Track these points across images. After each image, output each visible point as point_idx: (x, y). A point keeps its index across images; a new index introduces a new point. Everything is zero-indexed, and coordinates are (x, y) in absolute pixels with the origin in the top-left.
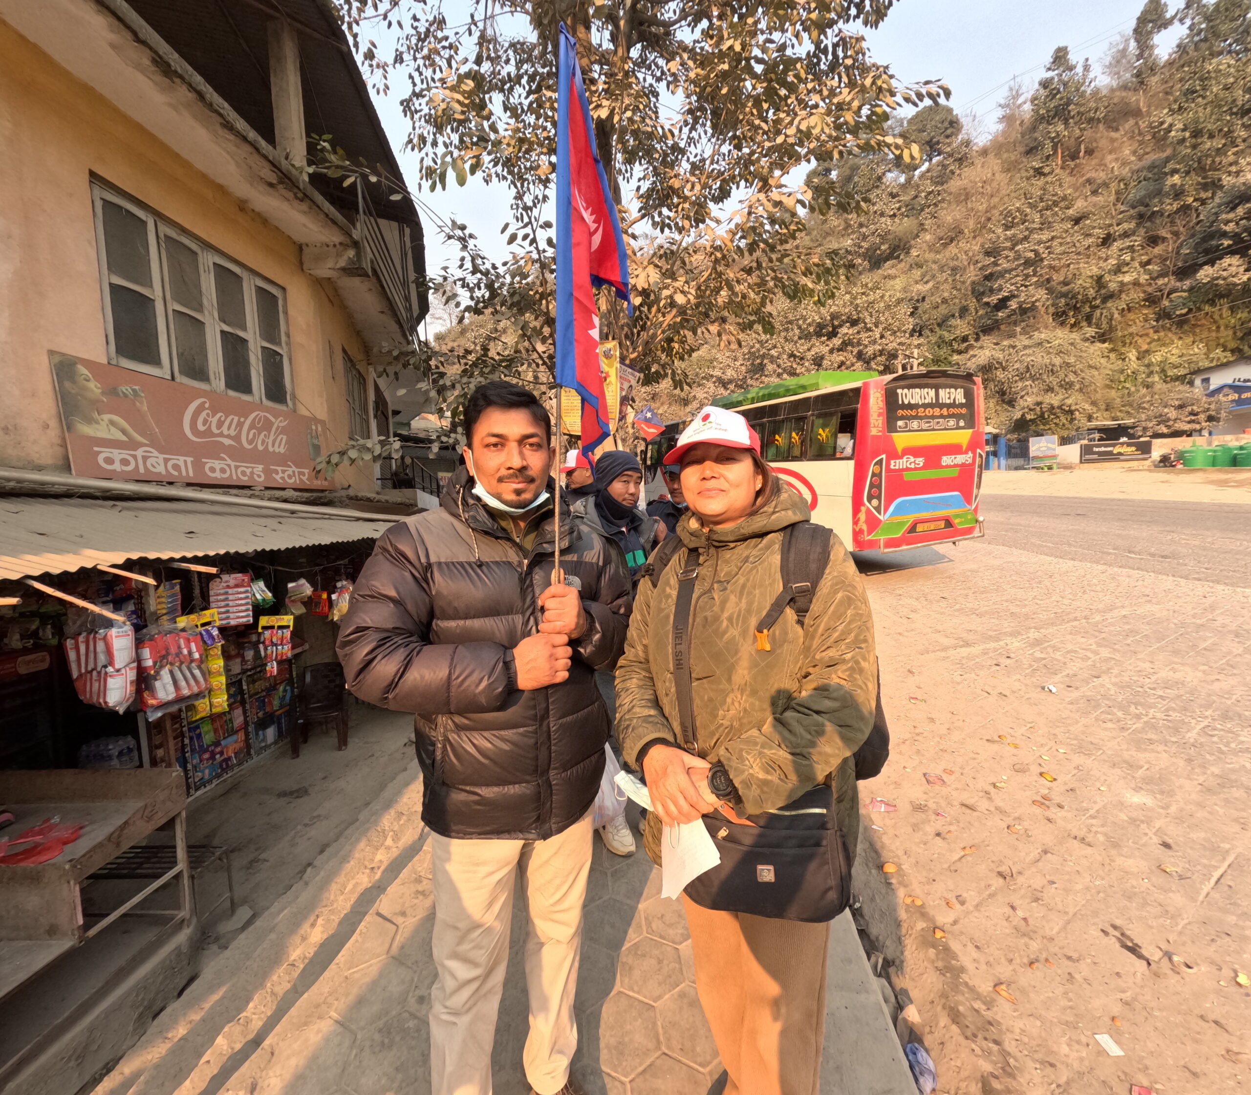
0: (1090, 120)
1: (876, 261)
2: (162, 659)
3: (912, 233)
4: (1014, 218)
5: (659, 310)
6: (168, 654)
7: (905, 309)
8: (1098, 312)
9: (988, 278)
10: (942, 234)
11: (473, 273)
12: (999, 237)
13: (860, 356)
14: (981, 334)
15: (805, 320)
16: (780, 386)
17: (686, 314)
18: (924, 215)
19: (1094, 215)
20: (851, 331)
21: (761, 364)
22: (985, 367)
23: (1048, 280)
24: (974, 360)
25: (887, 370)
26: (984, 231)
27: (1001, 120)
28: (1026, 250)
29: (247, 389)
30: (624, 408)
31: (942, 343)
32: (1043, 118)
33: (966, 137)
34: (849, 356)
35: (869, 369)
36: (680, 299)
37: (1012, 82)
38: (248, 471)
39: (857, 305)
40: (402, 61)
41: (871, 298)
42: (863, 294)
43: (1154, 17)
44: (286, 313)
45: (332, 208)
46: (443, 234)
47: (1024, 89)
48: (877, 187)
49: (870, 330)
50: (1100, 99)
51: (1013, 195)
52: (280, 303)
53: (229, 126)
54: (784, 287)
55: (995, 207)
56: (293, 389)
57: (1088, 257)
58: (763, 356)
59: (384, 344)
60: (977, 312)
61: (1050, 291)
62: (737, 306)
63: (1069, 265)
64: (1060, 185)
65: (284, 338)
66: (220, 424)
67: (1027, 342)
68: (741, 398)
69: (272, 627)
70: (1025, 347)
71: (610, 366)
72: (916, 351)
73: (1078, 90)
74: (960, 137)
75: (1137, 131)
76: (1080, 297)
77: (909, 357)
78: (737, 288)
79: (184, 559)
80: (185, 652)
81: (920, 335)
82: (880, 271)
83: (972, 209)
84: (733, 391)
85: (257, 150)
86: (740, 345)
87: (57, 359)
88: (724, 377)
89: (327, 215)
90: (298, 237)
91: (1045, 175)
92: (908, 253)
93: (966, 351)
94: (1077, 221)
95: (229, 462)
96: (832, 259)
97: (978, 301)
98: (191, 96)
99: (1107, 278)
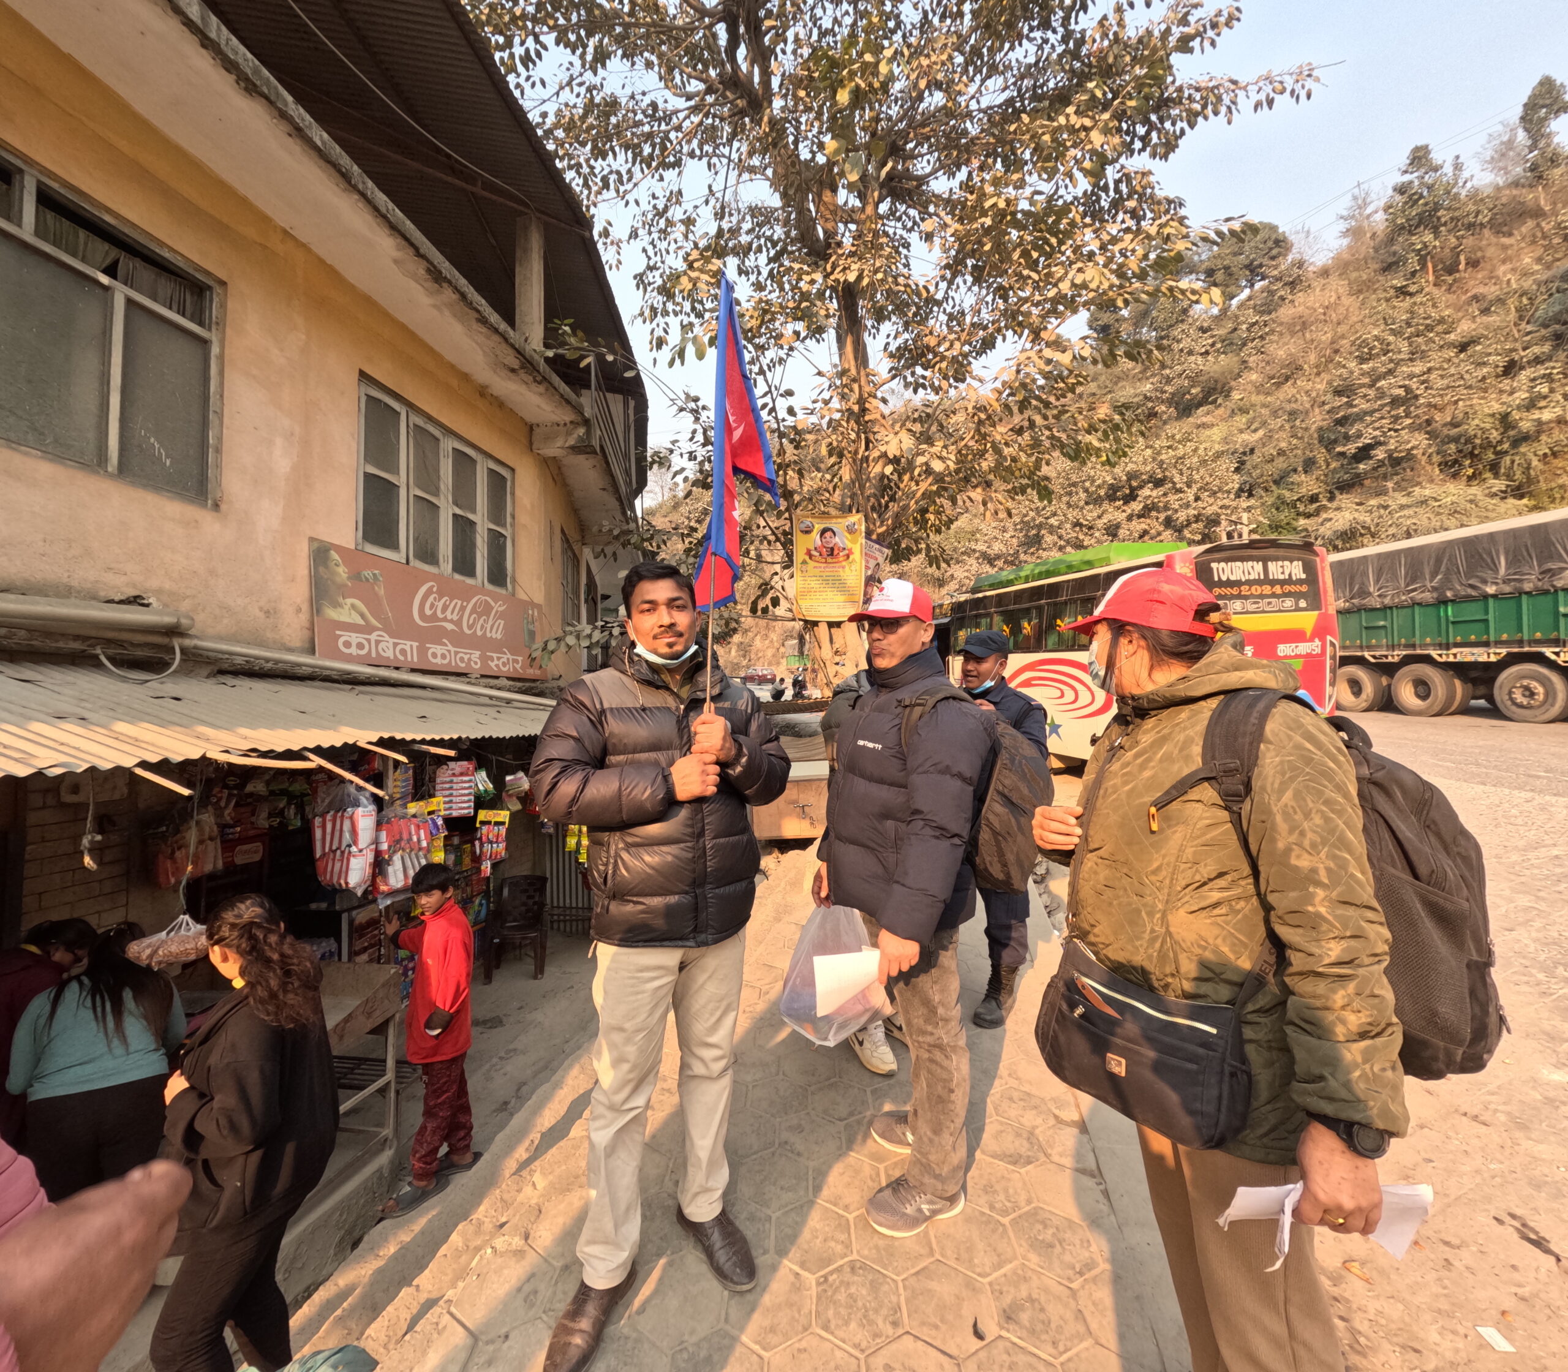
0: (1470, 226)
1: (1185, 408)
2: (396, 843)
3: (1231, 372)
4: (1371, 349)
5: (912, 479)
6: (401, 839)
7: (1227, 465)
8: (1508, 459)
9: (1341, 422)
10: (1272, 373)
11: (704, 445)
12: (1352, 372)
13: (1168, 523)
14: (1337, 492)
15: (1093, 481)
16: (1061, 561)
17: (944, 482)
18: (1246, 350)
19: (1486, 338)
20: (1155, 493)
21: (1037, 535)
22: (1345, 533)
23: (1428, 422)
24: (1328, 525)
25: (1206, 538)
26: (1331, 366)
27: (1346, 233)
28: (1392, 386)
29: (470, 572)
30: (869, 589)
31: (1280, 504)
32: (1402, 228)
33: (1298, 256)
34: (1154, 524)
35: (1181, 539)
36: (937, 466)
37: (1356, 191)
38: (466, 657)
39: (1162, 462)
40: (636, 236)
41: (1180, 452)
42: (1169, 447)
43: (1548, 102)
44: (513, 494)
45: (567, 389)
46: (675, 408)
47: (1373, 196)
48: (1182, 321)
49: (1180, 491)
50: (1482, 200)
51: (1367, 320)
52: (509, 484)
53: (483, 321)
54: (1062, 446)
55: (1343, 337)
56: (514, 571)
57: (1485, 390)
58: (1040, 526)
59: (605, 523)
60: (1328, 465)
61: (1432, 435)
62: (1004, 470)
63: (1456, 402)
64: (1434, 306)
65: (509, 520)
66: (445, 608)
67: (1404, 501)
68: (1012, 577)
69: (489, 823)
70: (1402, 507)
71: (854, 542)
72: (1245, 517)
73: (1448, 193)
74: (1290, 258)
75: (1539, 235)
76: (1478, 441)
77: (1236, 523)
78: (1006, 451)
79: (423, 742)
80: (415, 838)
81: (1251, 495)
82: (1191, 419)
83: (1312, 341)
84: (1001, 569)
85: (506, 340)
86: (1010, 515)
87: (316, 545)
88: (989, 551)
89: (562, 396)
90: (530, 418)
91: (1411, 295)
92: (1227, 396)
93: (1317, 513)
94: (1463, 347)
95: (450, 647)
96: (1122, 414)
97: (1329, 451)
98: (455, 297)
99: (1516, 415)
